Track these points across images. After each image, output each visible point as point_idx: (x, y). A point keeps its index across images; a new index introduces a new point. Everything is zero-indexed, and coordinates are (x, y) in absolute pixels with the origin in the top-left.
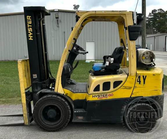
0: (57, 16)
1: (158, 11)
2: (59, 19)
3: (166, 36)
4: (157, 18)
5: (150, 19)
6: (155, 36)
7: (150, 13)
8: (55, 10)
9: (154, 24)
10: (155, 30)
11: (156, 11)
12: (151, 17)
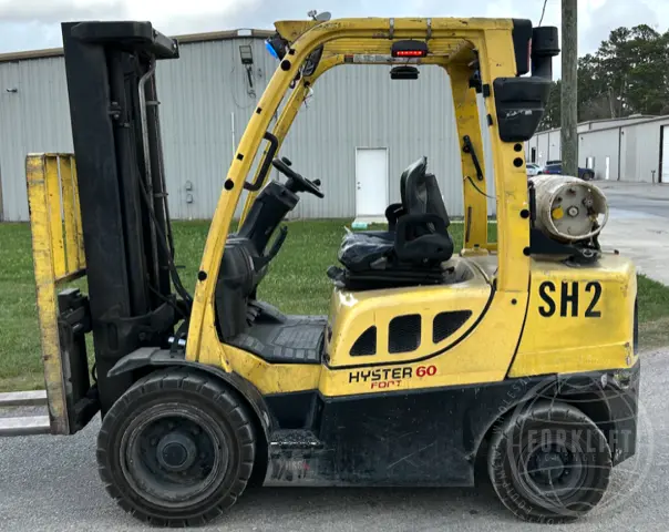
0: (248, 56)
1: (636, 35)
2: (255, 66)
3: (662, 128)
4: (633, 61)
5: (603, 62)
6: (620, 127)
7: (604, 44)
8: (240, 34)
9: (619, 82)
10: (623, 102)
11: (626, 33)
12: (609, 56)
